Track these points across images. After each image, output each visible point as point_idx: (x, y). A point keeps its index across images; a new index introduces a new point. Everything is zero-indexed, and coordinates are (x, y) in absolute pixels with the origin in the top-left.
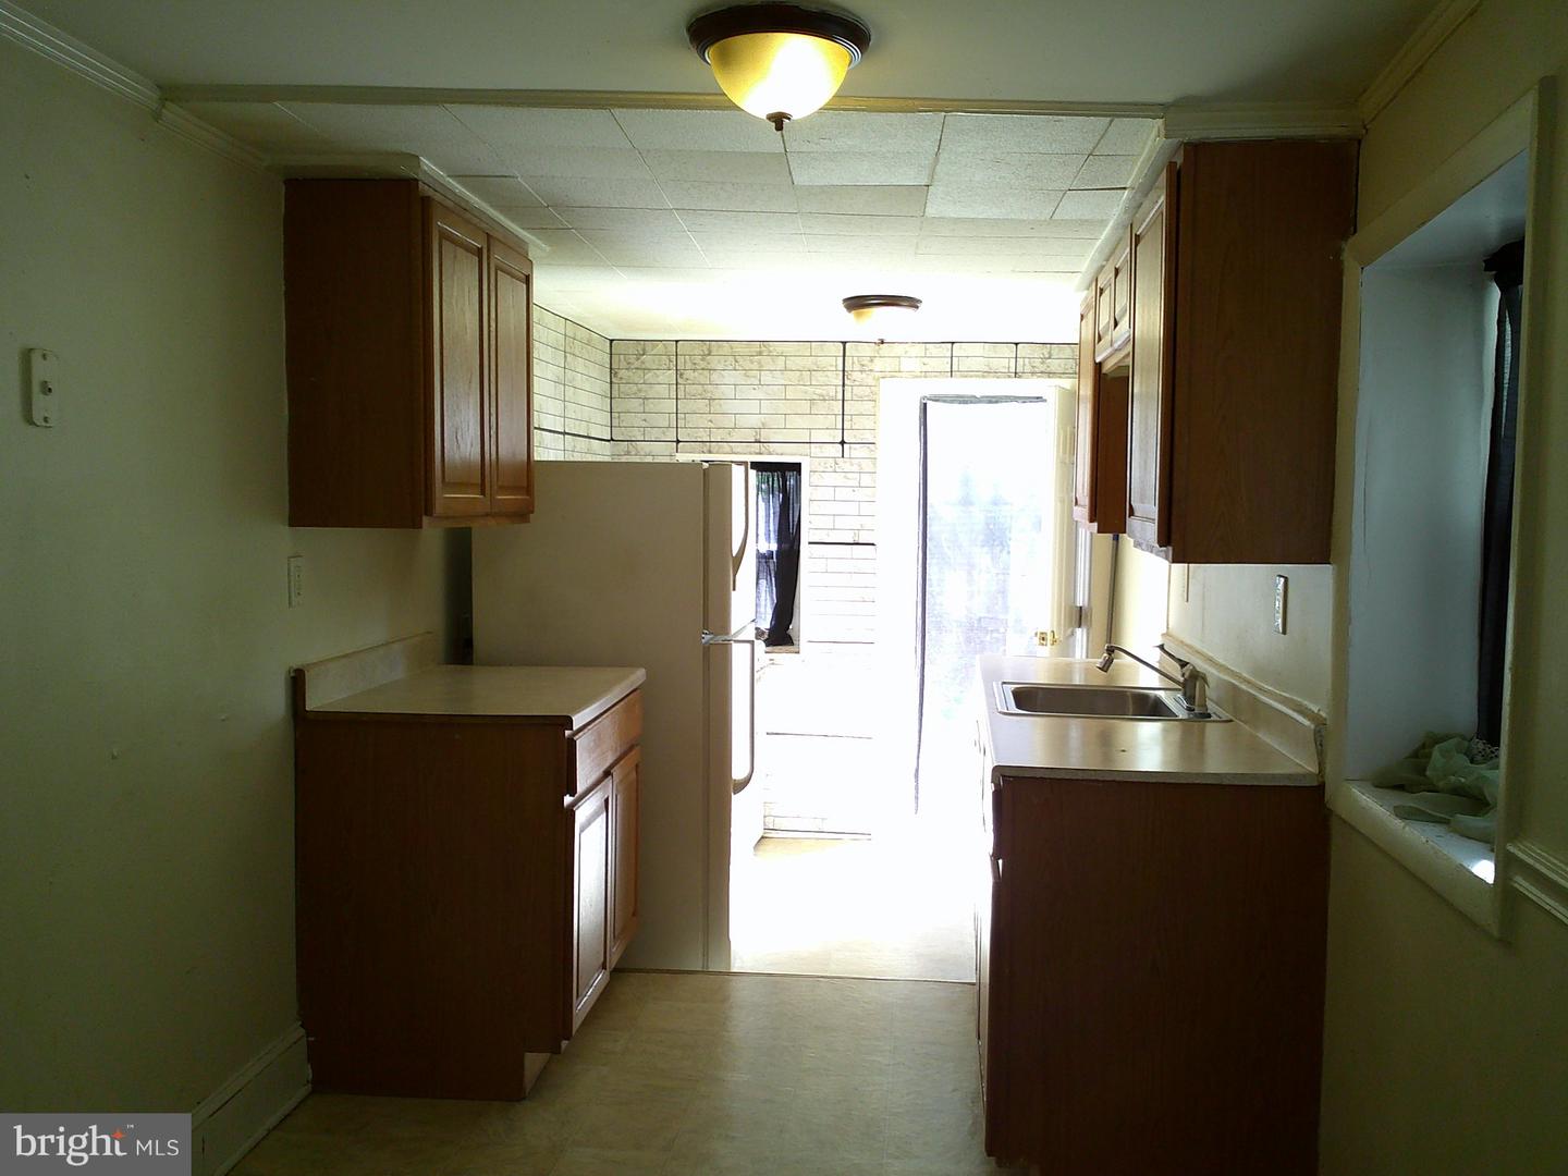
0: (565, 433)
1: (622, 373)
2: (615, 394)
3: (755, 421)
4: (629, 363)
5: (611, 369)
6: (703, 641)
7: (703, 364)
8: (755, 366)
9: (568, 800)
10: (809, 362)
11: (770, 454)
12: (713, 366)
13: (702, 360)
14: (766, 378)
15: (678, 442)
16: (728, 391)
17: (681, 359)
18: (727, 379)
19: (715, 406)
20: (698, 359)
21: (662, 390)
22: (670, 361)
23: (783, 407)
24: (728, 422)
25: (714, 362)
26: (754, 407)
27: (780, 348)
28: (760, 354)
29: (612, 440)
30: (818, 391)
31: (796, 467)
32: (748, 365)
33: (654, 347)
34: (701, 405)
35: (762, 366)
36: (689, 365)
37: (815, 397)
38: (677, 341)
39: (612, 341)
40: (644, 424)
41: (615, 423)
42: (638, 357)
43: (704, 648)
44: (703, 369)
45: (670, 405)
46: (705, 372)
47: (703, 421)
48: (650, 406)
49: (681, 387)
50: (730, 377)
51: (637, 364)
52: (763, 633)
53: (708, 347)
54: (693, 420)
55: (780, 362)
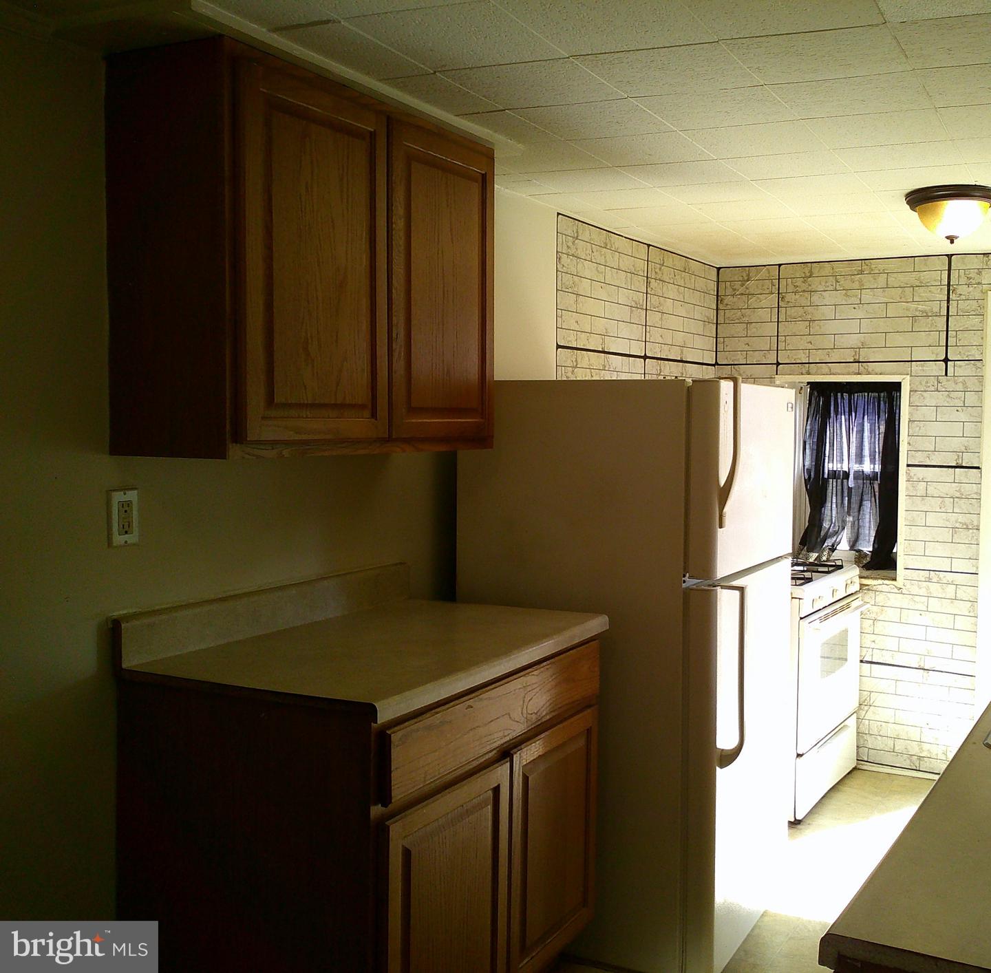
0: (645, 357)
1: (728, 300)
2: (721, 320)
3: (854, 340)
4: (734, 290)
5: (717, 296)
6: (684, 585)
7: (804, 287)
8: (856, 285)
9: (376, 810)
10: (911, 279)
11: (869, 373)
12: (814, 287)
13: (804, 282)
14: (867, 296)
15: (778, 364)
16: (828, 312)
17: (783, 282)
18: (827, 300)
19: (815, 328)
20: (799, 282)
21: (764, 314)
22: (773, 285)
23: (883, 325)
24: (828, 342)
25: (815, 283)
26: (854, 326)
27: (881, 265)
28: (861, 272)
29: (717, 364)
30: (920, 307)
31: (897, 386)
32: (848, 284)
33: (758, 272)
34: (801, 327)
35: (863, 285)
36: (791, 289)
37: (917, 314)
38: (780, 265)
39: (719, 269)
40: (747, 348)
41: (720, 347)
42: (743, 282)
43: (684, 593)
44: (804, 291)
45: (771, 329)
46: (806, 294)
47: (802, 343)
48: (753, 330)
49: (782, 310)
50: (830, 298)
51: (741, 290)
52: (866, 555)
53: (809, 268)
54: (794, 342)
55: (882, 280)
